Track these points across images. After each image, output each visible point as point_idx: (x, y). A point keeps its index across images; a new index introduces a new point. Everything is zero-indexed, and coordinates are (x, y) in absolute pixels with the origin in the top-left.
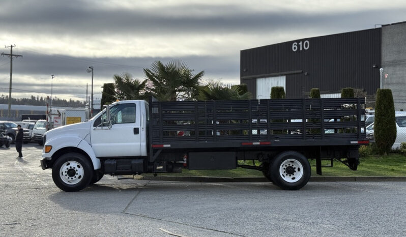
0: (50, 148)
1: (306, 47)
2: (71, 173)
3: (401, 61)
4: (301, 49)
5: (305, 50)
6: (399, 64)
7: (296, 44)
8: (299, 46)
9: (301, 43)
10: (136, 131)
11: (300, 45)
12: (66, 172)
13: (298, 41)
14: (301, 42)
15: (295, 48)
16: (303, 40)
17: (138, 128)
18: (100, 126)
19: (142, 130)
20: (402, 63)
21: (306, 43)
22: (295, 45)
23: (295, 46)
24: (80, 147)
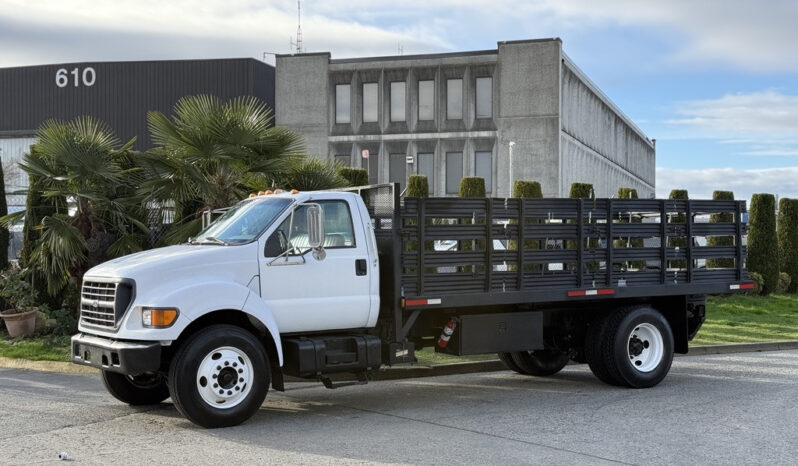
0: (174, 313)
1: (89, 80)
2: (227, 377)
3: (312, 125)
4: (76, 84)
5: (86, 86)
6: (309, 132)
7: (66, 72)
8: (71, 78)
9: (75, 72)
10: (361, 268)
11: (74, 75)
12: (214, 376)
13: (70, 67)
14: (77, 70)
15: (62, 81)
16: (82, 66)
17: (364, 261)
18: (285, 256)
19: (372, 265)
20: (315, 129)
21: (89, 74)
22: (62, 73)
23: (62, 76)
24: (248, 309)
